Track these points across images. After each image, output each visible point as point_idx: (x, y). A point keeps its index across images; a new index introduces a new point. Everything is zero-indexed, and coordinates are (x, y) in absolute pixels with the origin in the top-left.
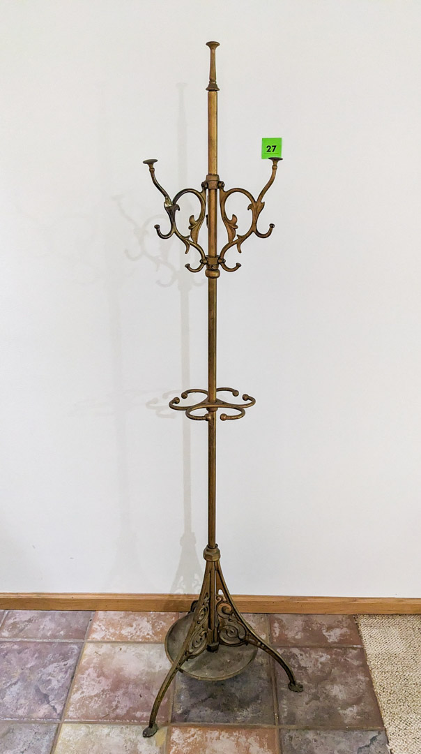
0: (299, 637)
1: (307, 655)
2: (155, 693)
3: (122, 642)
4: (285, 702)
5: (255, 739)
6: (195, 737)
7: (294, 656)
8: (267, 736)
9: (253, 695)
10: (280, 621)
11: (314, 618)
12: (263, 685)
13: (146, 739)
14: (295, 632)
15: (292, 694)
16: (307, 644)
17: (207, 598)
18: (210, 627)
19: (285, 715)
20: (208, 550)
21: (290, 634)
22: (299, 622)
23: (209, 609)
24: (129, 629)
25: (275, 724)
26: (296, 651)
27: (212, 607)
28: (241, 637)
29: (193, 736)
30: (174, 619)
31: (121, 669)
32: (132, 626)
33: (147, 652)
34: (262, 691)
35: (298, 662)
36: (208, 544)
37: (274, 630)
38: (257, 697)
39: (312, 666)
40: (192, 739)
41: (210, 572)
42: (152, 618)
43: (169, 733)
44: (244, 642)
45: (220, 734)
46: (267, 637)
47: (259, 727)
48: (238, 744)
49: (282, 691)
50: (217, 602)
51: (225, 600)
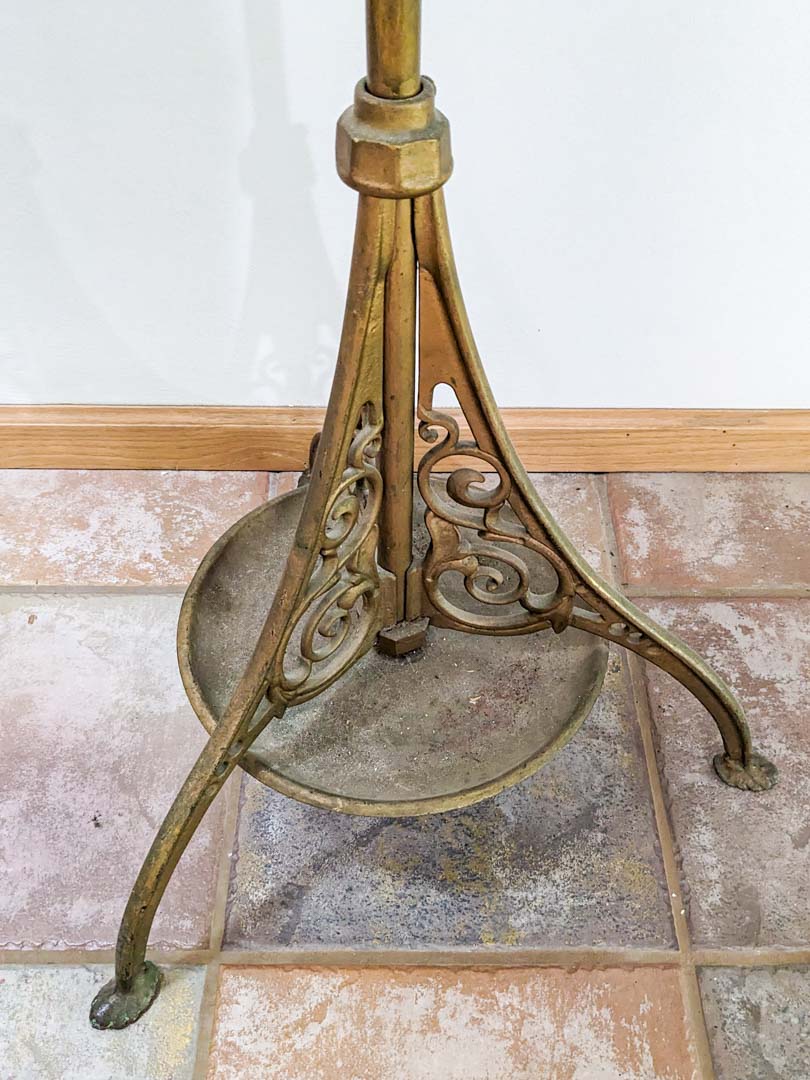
0: (726, 558)
1: (771, 631)
2: (160, 806)
3: (40, 591)
4: (706, 837)
5: (596, 1025)
6: (330, 1017)
7: (718, 636)
8: (644, 1008)
9: (571, 808)
10: (648, 502)
11: (773, 486)
12: (607, 762)
13: (109, 1035)
14: (711, 540)
15: (734, 802)
16: (760, 585)
17: (369, 432)
18: (385, 560)
19: (715, 897)
20: (364, 112)
21: (693, 550)
22: (722, 503)
23: (378, 485)
24: (73, 539)
25: (675, 946)
26: (722, 615)
27: (399, 471)
28: (535, 600)
29: (319, 1014)
30: (248, 496)
31: (24, 704)
32: (83, 525)
33: (140, 629)
34: (608, 791)
35: (737, 660)
36: (362, 72)
37: (630, 536)
38: (587, 819)
39: (793, 674)
40: (314, 1029)
41: (386, 275)
42: (166, 498)
43: (211, 1004)
44: (554, 621)
45: (439, 1004)
46: (603, 563)
47: (608, 963)
48: (521, 1054)
49: (690, 788)
50: (422, 448)
51: (465, 434)
